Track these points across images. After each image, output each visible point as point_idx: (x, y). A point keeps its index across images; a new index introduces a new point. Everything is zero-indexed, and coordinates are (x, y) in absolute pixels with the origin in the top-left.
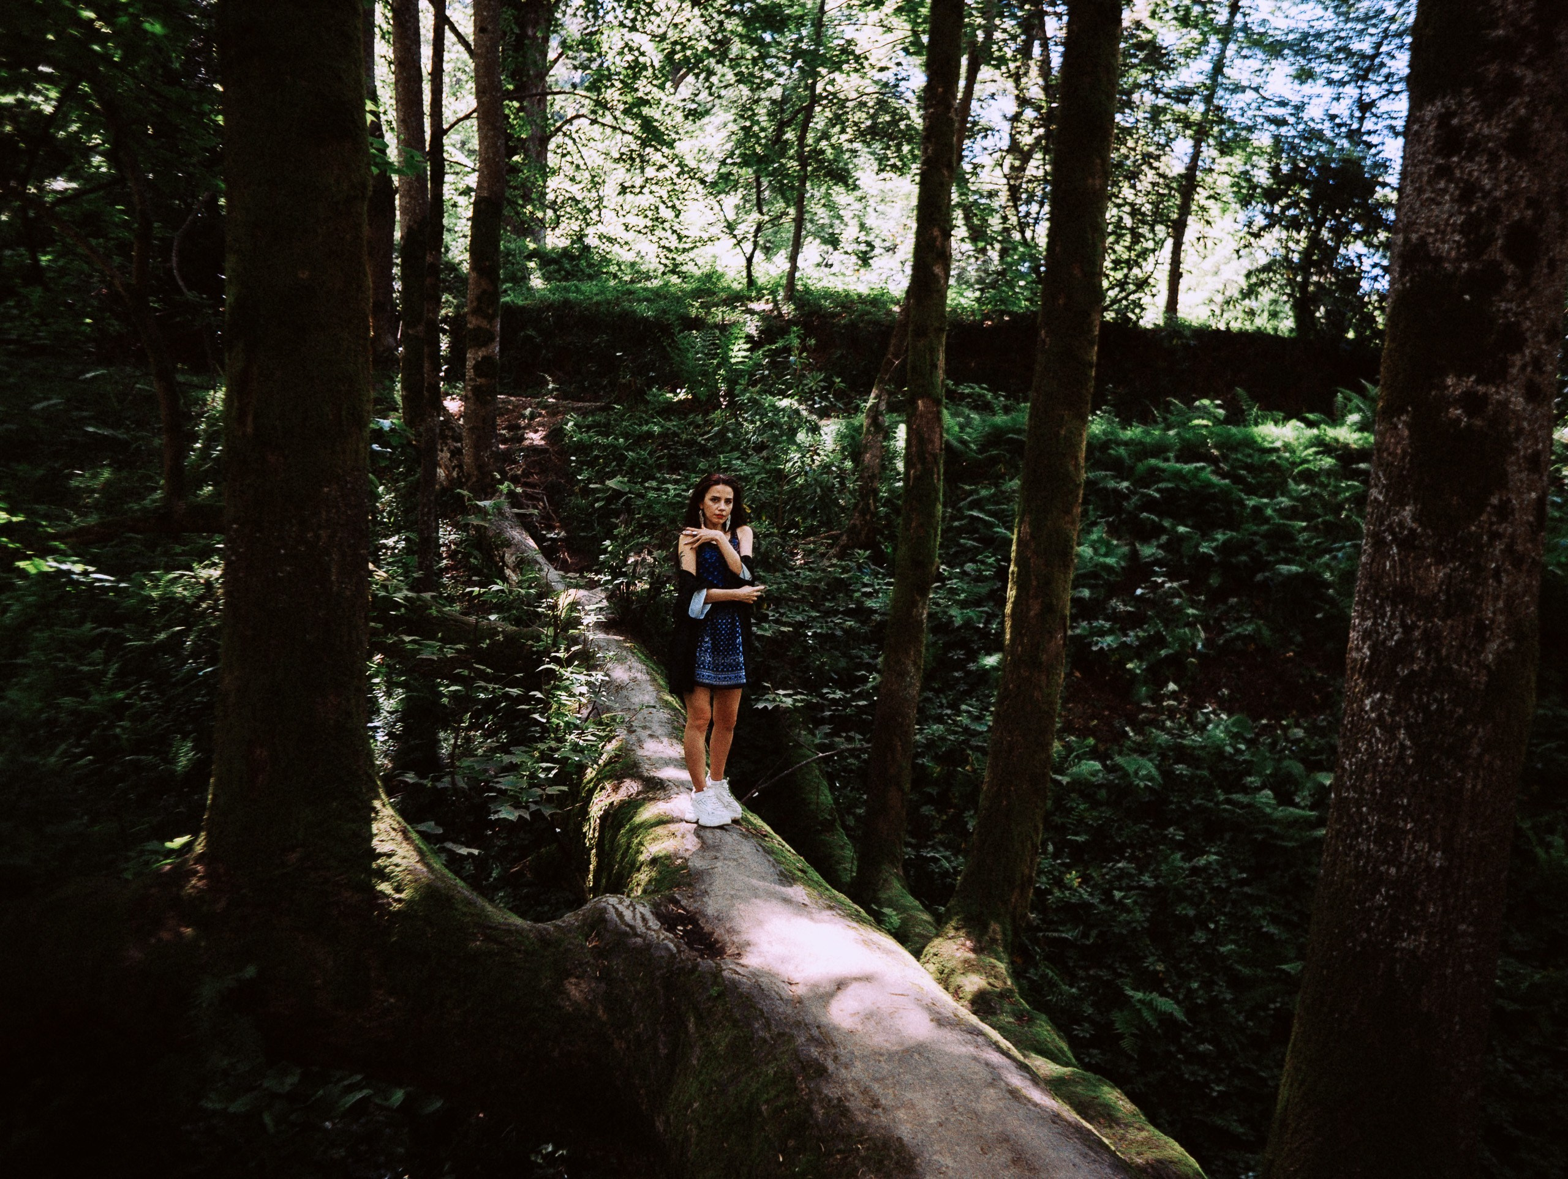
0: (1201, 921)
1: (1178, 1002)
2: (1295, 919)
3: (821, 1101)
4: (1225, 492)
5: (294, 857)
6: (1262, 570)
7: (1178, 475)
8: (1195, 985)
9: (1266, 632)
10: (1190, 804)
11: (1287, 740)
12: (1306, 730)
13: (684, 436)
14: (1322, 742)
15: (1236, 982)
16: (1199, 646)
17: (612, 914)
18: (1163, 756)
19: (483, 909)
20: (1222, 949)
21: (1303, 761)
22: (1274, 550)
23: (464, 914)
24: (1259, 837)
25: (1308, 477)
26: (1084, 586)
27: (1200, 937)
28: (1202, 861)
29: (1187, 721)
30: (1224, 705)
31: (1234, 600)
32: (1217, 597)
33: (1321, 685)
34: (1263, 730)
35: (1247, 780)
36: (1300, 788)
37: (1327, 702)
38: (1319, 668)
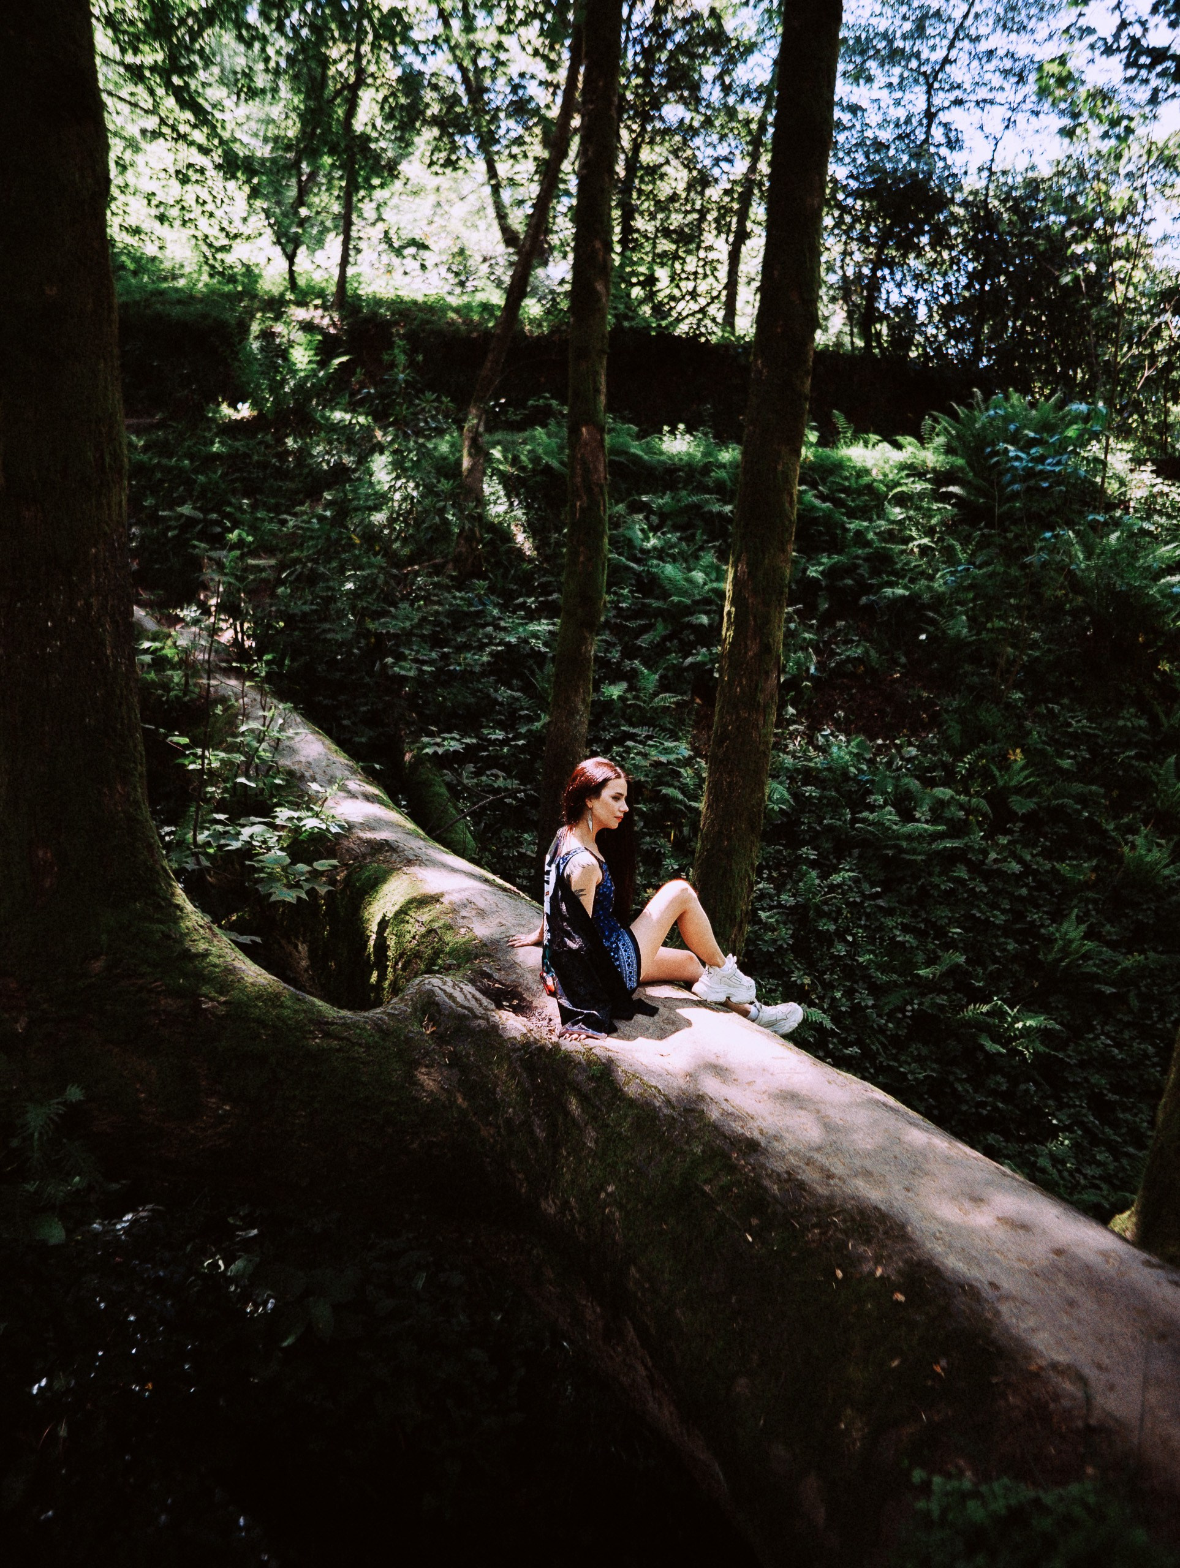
0: (840, 935)
1: (824, 1012)
2: (922, 926)
3: (770, 1176)
4: (828, 516)
5: (98, 965)
6: (867, 593)
8: (838, 995)
9: (873, 653)
10: (820, 823)
11: (902, 759)
12: (918, 748)
13: (256, 458)
14: (935, 759)
15: (876, 990)
16: (812, 670)
17: (441, 997)
18: (792, 779)
19: (313, 1004)
20: (861, 960)
21: (917, 778)
22: (875, 572)
23: (296, 1011)
24: (890, 853)
25: (902, 500)
26: (700, 612)
27: (841, 950)
28: (836, 879)
29: (807, 744)
30: (841, 727)
31: (841, 624)
32: (827, 620)
33: (928, 705)
34: (879, 750)
35: (871, 799)
36: (918, 804)
37: (935, 721)
38: (924, 688)
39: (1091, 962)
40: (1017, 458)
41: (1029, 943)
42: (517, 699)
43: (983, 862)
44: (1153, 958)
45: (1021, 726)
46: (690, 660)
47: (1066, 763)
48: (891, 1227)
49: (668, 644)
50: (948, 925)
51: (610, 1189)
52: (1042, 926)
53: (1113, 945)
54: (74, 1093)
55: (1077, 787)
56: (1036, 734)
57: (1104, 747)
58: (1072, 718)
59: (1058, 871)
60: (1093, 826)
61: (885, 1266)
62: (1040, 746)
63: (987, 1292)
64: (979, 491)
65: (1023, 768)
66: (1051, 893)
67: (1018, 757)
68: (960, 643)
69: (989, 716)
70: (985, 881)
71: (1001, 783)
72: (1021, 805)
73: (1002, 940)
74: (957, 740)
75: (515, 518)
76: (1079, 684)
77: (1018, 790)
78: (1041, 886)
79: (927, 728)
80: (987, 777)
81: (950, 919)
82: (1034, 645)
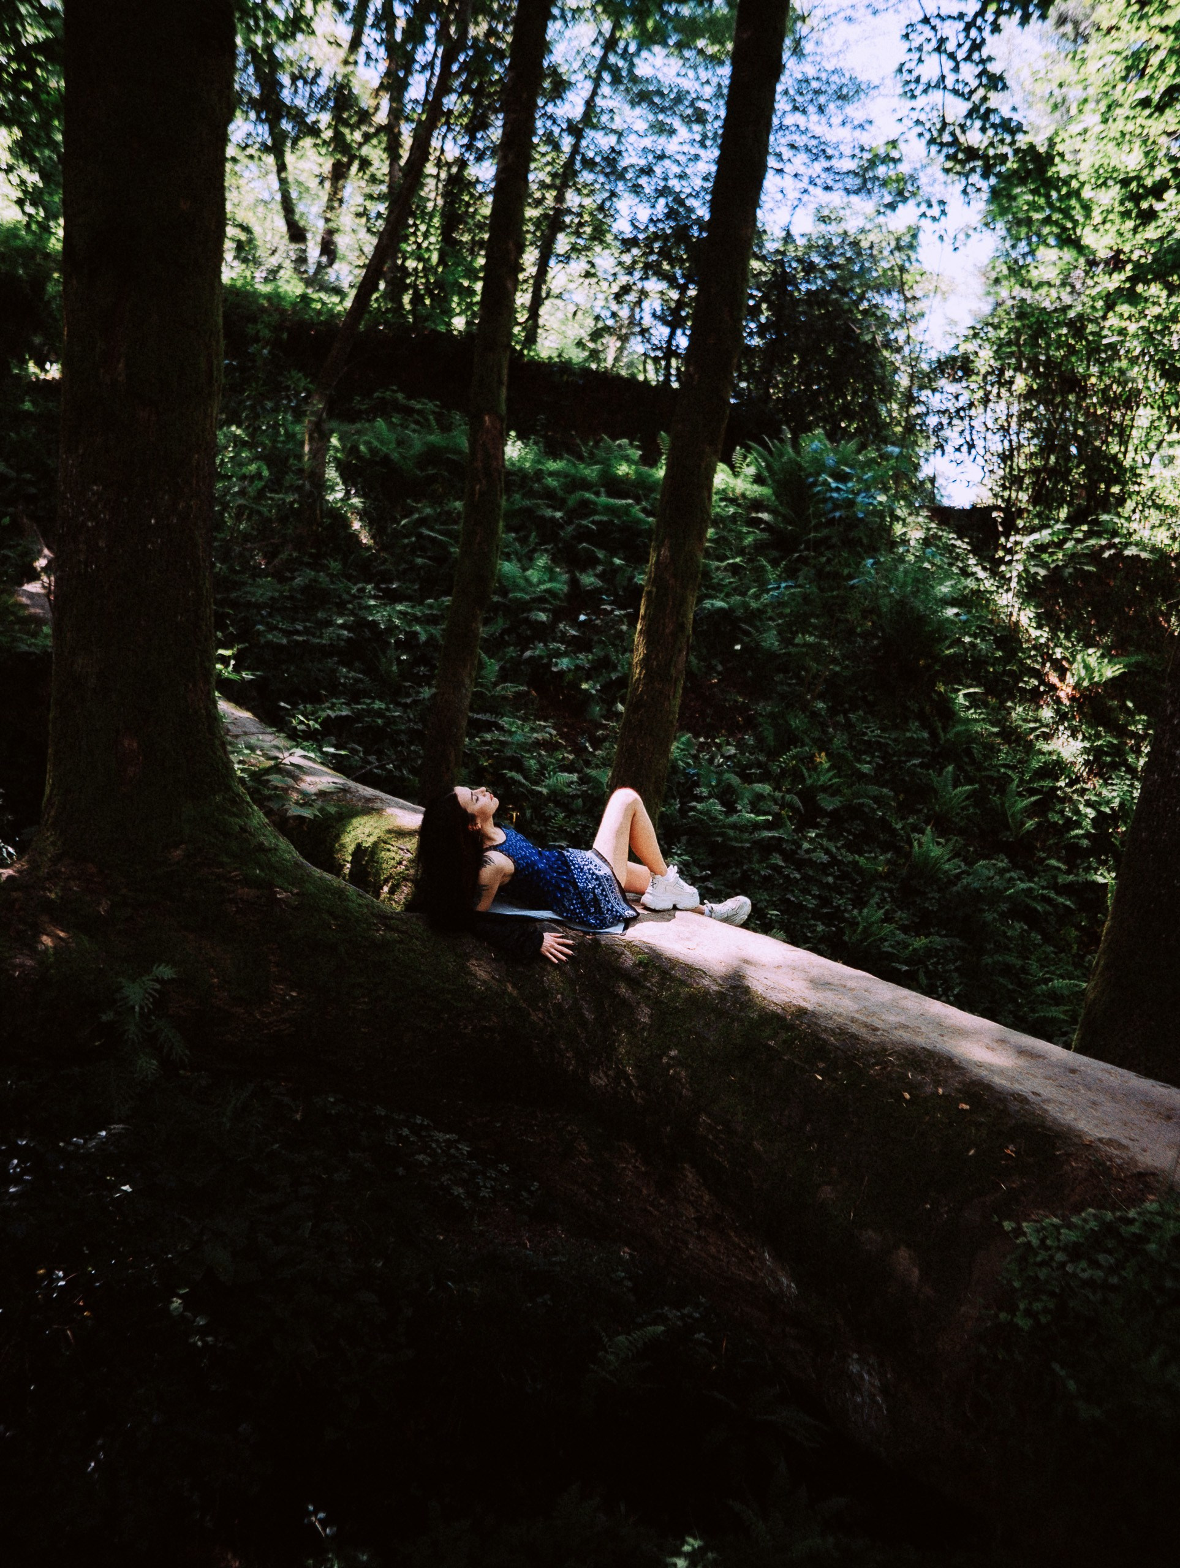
3: (825, 1031)
4: (650, 530)
5: (178, 854)
7: (610, 510)
9: (693, 660)
11: (722, 756)
12: (736, 747)
14: (752, 757)
21: (736, 774)
24: (720, 839)
25: (715, 521)
26: (538, 609)
33: (743, 709)
34: (702, 747)
35: (697, 791)
36: (739, 797)
37: (750, 724)
38: (739, 693)
39: (886, 944)
40: (838, 490)
41: (834, 926)
42: (361, 680)
43: (794, 852)
44: (938, 941)
45: (824, 732)
46: (528, 654)
47: (866, 768)
48: (940, 1061)
49: (506, 638)
50: (766, 907)
51: (673, 1053)
52: (846, 910)
53: (905, 929)
54: (165, 971)
55: (873, 789)
56: (839, 741)
57: (894, 755)
58: (867, 728)
59: (857, 862)
60: (884, 824)
61: (943, 1087)
62: (842, 751)
63: (1032, 1098)
64: (787, 520)
65: (829, 770)
66: (853, 882)
67: (822, 759)
68: (772, 655)
69: (796, 722)
70: (798, 870)
71: (809, 782)
72: (829, 804)
73: (813, 922)
74: (771, 741)
75: (352, 506)
76: (871, 698)
77: (824, 789)
78: (844, 876)
79: (743, 729)
80: (798, 777)
81: (767, 901)
82: (834, 661)
